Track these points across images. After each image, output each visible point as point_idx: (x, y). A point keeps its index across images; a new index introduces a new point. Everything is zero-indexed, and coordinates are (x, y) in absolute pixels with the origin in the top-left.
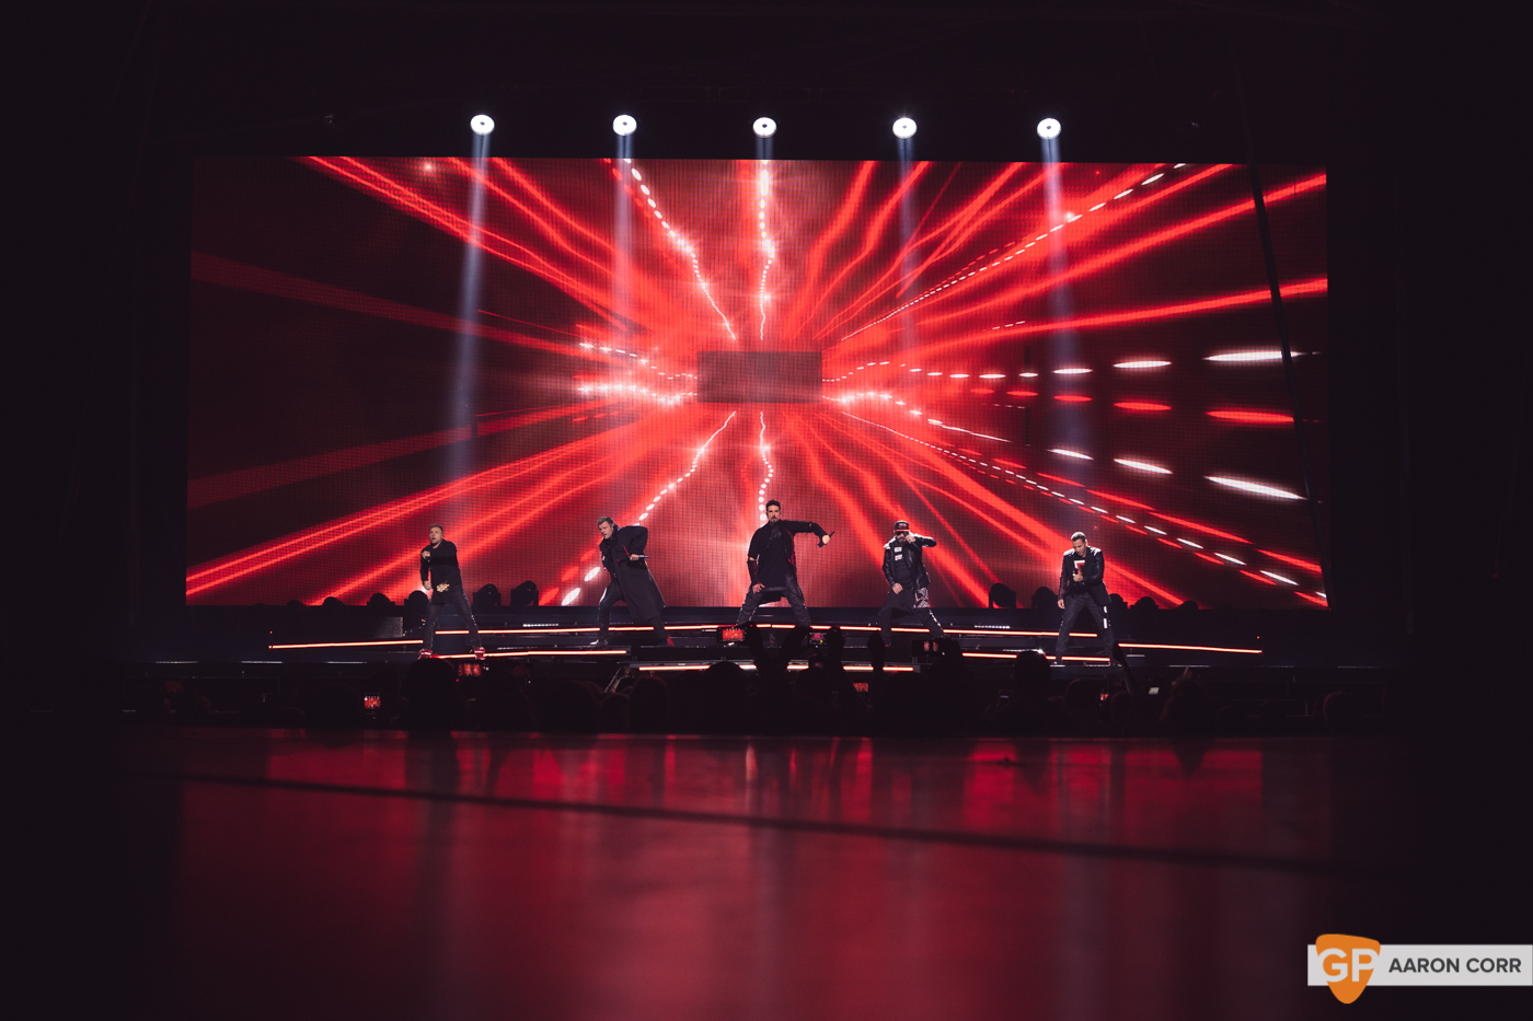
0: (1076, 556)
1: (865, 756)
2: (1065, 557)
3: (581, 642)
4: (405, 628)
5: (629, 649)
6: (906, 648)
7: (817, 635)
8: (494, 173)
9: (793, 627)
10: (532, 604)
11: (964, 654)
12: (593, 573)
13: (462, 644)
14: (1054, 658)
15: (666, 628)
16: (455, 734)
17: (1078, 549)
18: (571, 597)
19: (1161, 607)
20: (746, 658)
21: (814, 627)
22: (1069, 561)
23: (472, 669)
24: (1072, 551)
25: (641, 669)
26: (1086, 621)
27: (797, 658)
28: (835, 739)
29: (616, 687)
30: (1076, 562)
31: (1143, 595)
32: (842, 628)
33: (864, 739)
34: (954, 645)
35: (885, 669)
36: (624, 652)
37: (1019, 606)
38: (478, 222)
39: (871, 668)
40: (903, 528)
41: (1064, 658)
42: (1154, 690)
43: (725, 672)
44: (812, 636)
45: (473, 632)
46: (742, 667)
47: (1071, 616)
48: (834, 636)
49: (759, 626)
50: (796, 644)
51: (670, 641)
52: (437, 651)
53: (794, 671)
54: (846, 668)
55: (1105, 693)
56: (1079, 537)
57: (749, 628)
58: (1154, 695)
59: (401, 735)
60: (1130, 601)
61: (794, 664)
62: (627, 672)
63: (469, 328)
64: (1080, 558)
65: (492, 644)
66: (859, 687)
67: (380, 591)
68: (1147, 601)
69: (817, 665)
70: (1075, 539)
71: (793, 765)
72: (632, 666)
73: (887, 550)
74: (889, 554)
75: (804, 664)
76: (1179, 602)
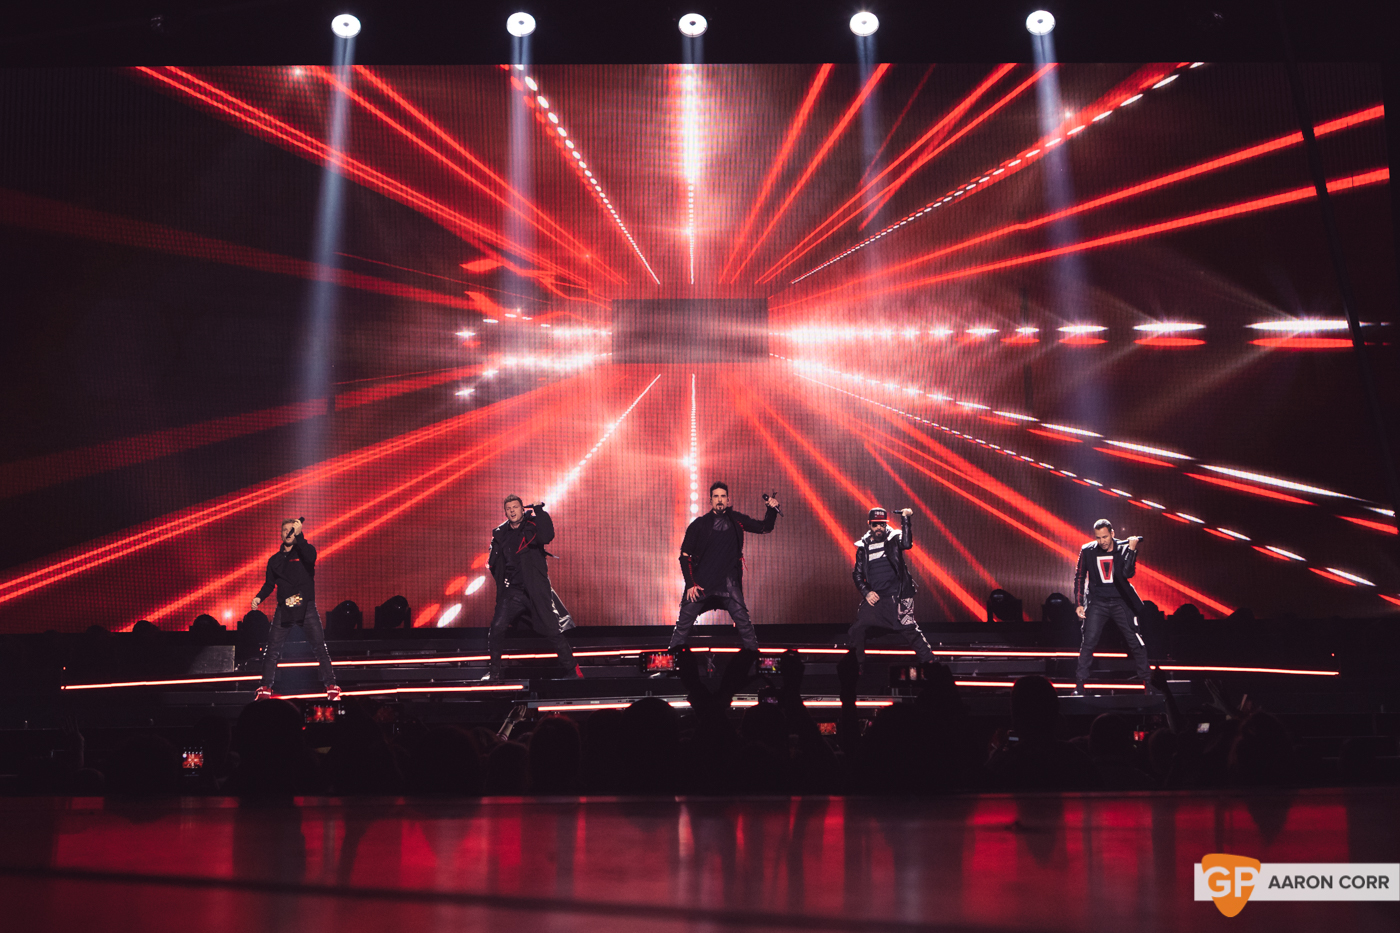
0: (1100, 550)
1: (834, 822)
2: (1084, 550)
3: (469, 673)
4: (238, 659)
5: (528, 684)
6: (884, 676)
7: (769, 662)
8: (359, 86)
9: (737, 650)
10: (402, 625)
11: (958, 683)
12: (476, 585)
13: (314, 680)
14: (1074, 686)
15: (575, 654)
16: (300, 801)
17: (1103, 540)
18: (449, 616)
19: (1207, 617)
20: (676, 692)
21: (762, 650)
22: (1089, 557)
23: (323, 714)
24: (1094, 543)
25: (540, 709)
26: (1113, 636)
27: (743, 690)
28: (794, 798)
29: (508, 733)
30: (1099, 559)
31: (1184, 602)
32: (800, 651)
33: (832, 798)
34: (944, 672)
35: (858, 704)
36: (521, 687)
37: (1026, 618)
38: (338, 147)
39: (840, 704)
40: (880, 517)
41: (1086, 686)
42: (1205, 727)
43: (650, 712)
44: (763, 662)
45: (325, 664)
46: (672, 704)
47: (1094, 629)
48: (790, 662)
49: (693, 650)
50: (741, 673)
51: (579, 672)
52: (277, 690)
53: (740, 709)
54: (806, 703)
55: (1140, 730)
56: (1103, 525)
57: (681, 654)
58: (1204, 733)
59: (227, 803)
60: (1168, 611)
61: (740, 699)
62: (522, 713)
63: (325, 274)
64: (1105, 553)
65: (348, 679)
66: (825, 727)
67: (206, 612)
68: (1188, 610)
69: (771, 701)
70: (1099, 527)
71: (740, 835)
72: (531, 705)
73: (860, 548)
74: (863, 552)
75: (753, 700)
76: (1228, 612)
